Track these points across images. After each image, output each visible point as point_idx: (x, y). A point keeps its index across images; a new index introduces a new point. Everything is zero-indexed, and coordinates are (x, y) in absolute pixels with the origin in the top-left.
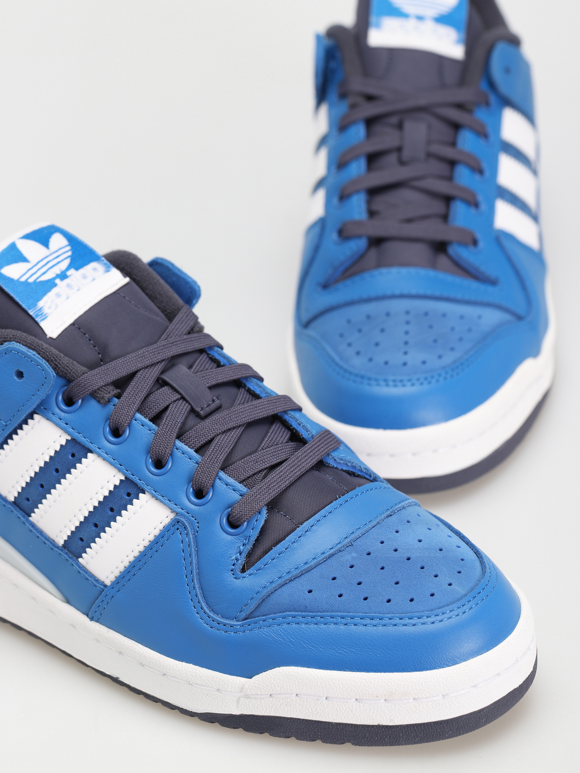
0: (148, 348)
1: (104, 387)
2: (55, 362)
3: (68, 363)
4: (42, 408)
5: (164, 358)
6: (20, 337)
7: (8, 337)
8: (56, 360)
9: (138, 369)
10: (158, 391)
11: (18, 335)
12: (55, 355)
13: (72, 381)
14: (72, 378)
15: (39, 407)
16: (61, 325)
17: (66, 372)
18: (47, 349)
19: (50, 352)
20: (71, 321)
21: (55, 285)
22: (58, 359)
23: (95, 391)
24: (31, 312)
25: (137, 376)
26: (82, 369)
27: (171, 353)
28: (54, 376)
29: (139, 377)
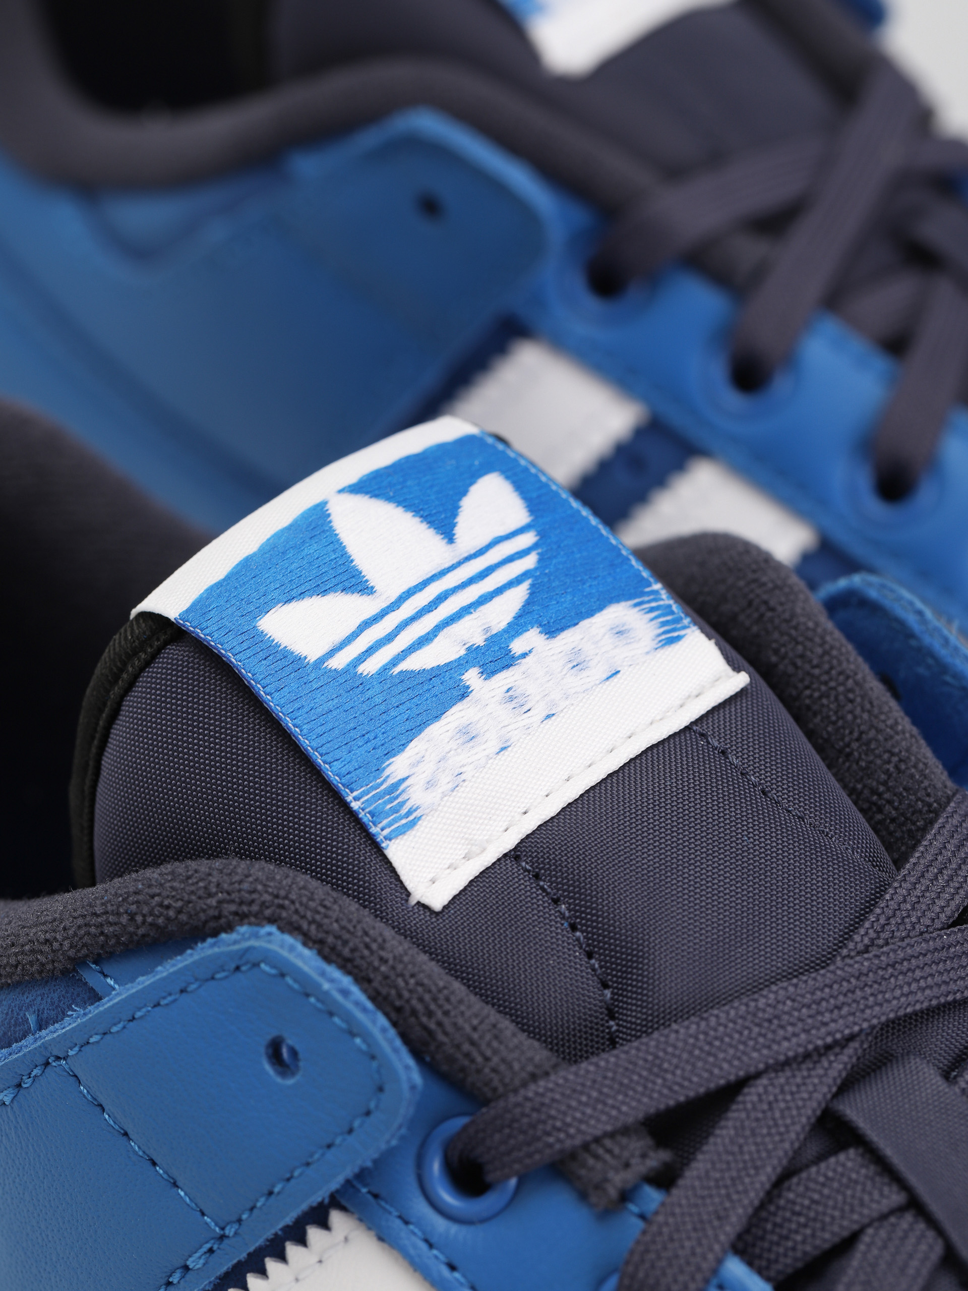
0: (796, 986)
1: (608, 1143)
2: (424, 1019)
3: (475, 1029)
4: (364, 1190)
5: (856, 1029)
6: (301, 904)
7: (253, 901)
8: (430, 1014)
9: (752, 1070)
10: (823, 1165)
11: (293, 896)
12: (430, 991)
13: (486, 1102)
14: (486, 1089)
15: (353, 1186)
16: (467, 857)
17: (466, 1063)
18: (401, 961)
19: (413, 976)
20: (510, 842)
21: (464, 693)
22: (440, 1007)
23: (573, 1155)
24: (356, 799)
25: (744, 1102)
26: (529, 1054)
27: (886, 1008)
28: (413, 1088)
29: (749, 1106)
